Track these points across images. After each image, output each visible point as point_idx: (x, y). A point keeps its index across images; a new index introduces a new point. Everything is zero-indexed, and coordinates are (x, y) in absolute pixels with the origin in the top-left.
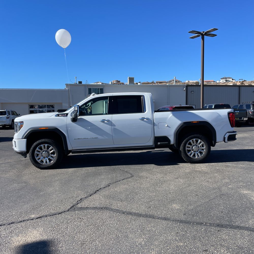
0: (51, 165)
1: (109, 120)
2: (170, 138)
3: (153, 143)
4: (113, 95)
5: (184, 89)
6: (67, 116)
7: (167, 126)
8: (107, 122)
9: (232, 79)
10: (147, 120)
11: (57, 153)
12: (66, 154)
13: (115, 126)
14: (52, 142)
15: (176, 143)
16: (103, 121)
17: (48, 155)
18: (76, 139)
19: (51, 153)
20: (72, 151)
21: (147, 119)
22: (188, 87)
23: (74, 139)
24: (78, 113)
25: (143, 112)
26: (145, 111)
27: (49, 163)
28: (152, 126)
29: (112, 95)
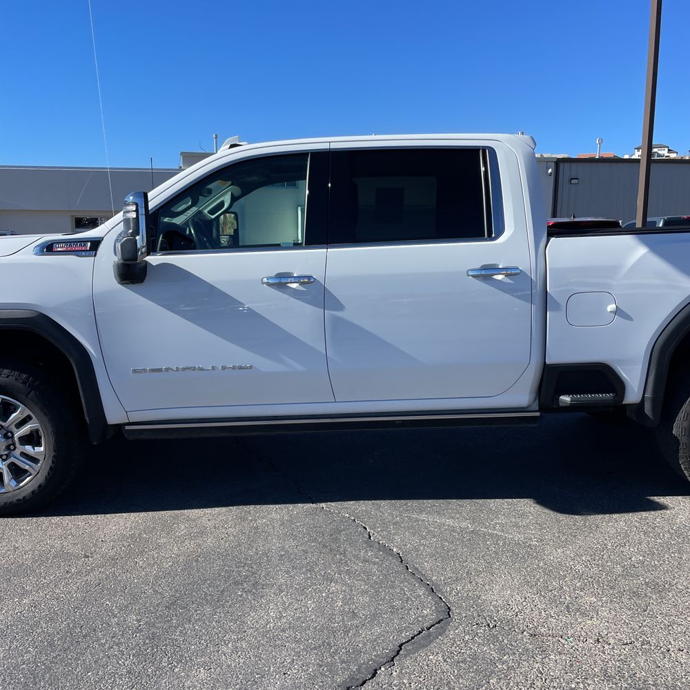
0: (21, 497)
1: (309, 277)
2: (623, 374)
3: (533, 396)
4: (334, 146)
5: (550, 171)
6: (95, 256)
7: (617, 311)
8: (301, 288)
9: (669, 150)
10: (508, 280)
11: (52, 441)
12: (95, 443)
13: (340, 307)
14: (24, 383)
15: (654, 400)
16: (280, 282)
17: (8, 448)
18: (145, 370)
19: (21, 439)
20: (127, 428)
21: (512, 272)
22: (561, 165)
23: (135, 371)
24: (141, 240)
25: (490, 238)
26: (500, 231)
27: (13, 483)
28: (535, 309)
29: (325, 146)
